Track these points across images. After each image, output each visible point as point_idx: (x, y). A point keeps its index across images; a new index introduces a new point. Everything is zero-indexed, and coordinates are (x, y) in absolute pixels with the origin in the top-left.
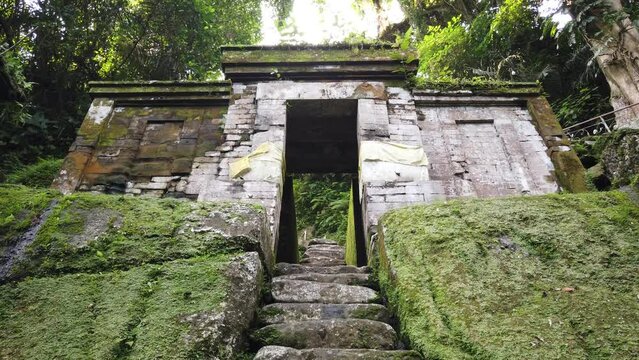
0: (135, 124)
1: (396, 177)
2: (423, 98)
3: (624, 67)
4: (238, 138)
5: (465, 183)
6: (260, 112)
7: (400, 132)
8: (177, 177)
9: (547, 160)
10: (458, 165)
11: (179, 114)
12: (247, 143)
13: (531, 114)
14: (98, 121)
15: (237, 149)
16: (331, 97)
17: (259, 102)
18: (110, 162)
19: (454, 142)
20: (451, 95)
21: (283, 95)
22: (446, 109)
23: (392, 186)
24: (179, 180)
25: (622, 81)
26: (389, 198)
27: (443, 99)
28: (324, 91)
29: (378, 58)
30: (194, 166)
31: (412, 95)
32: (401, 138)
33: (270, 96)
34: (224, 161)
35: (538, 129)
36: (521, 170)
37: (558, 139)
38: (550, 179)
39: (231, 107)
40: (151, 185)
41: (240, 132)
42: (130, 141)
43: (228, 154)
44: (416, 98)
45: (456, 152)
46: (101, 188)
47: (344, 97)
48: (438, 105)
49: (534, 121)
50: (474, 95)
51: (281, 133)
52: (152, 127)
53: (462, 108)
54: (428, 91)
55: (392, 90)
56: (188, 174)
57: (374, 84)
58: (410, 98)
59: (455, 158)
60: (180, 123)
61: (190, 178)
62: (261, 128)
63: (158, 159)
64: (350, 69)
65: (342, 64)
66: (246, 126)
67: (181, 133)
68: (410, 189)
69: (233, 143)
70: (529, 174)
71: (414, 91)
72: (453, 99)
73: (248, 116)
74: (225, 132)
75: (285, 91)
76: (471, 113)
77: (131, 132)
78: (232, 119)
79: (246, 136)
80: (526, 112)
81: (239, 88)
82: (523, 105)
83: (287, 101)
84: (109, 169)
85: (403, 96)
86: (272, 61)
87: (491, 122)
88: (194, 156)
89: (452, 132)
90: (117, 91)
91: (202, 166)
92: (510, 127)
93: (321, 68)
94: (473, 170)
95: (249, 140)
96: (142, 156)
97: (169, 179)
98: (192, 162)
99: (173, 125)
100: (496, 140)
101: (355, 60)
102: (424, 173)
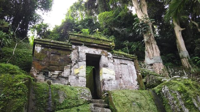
0: (48, 54)
1: (109, 78)
2: (115, 56)
3: (149, 44)
4: (75, 62)
5: (122, 80)
6: (80, 56)
7: (110, 66)
8: (61, 72)
9: (136, 76)
10: (120, 75)
11: (59, 52)
12: (77, 64)
13: (134, 63)
14: (38, 52)
15: (75, 66)
16: (96, 54)
17: (80, 53)
18: (43, 65)
19: (120, 69)
20: (120, 57)
21: (85, 51)
22: (119, 59)
23: (109, 81)
24: (62, 73)
25: (148, 47)
26: (109, 84)
27: (118, 57)
28: (94, 51)
29: (106, 44)
30: (64, 69)
31: (112, 55)
32: (110, 67)
33: (82, 51)
34: (72, 69)
35: (135, 68)
36: (131, 78)
37: (139, 71)
38: (136, 80)
39: (72, 52)
40: (54, 73)
41: (75, 60)
42: (47, 59)
43: (73, 67)
44: (113, 56)
45: (120, 72)
46: (43, 73)
47: (99, 54)
48: (117, 58)
49: (135, 65)
50: (125, 57)
51: (85, 63)
52: (52, 55)
53: (122, 60)
54: (116, 55)
55: (109, 53)
56: (63, 71)
57: (105, 51)
58: (112, 56)
59: (120, 73)
60: (60, 55)
61: (64, 72)
62: (81, 60)
63: (55, 65)
64: (100, 46)
65: (98, 44)
66: (76, 59)
67: (60, 58)
68: (113, 82)
69: (74, 64)
70: (133, 79)
71: (113, 54)
72: (120, 58)
73: (77, 56)
74: (72, 60)
75: (85, 50)
76: (123, 62)
77: (47, 56)
78: (73, 56)
79: (77, 62)
80: (133, 63)
81: (74, 47)
82: (133, 61)
83: (86, 53)
84: (43, 67)
85: (111, 55)
86: (82, 40)
87: (127, 64)
88: (64, 66)
89: (119, 66)
90: (42, 43)
91: (66, 69)
92: (130, 66)
93: (93, 44)
94: (123, 77)
95: (77, 63)
96: (51, 64)
97: (59, 72)
98: (64, 67)
99: (57, 55)
100: (127, 69)
101: (101, 44)
102: (114, 77)
